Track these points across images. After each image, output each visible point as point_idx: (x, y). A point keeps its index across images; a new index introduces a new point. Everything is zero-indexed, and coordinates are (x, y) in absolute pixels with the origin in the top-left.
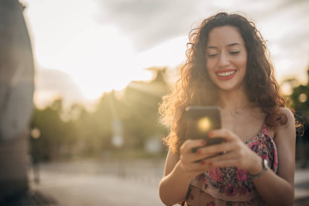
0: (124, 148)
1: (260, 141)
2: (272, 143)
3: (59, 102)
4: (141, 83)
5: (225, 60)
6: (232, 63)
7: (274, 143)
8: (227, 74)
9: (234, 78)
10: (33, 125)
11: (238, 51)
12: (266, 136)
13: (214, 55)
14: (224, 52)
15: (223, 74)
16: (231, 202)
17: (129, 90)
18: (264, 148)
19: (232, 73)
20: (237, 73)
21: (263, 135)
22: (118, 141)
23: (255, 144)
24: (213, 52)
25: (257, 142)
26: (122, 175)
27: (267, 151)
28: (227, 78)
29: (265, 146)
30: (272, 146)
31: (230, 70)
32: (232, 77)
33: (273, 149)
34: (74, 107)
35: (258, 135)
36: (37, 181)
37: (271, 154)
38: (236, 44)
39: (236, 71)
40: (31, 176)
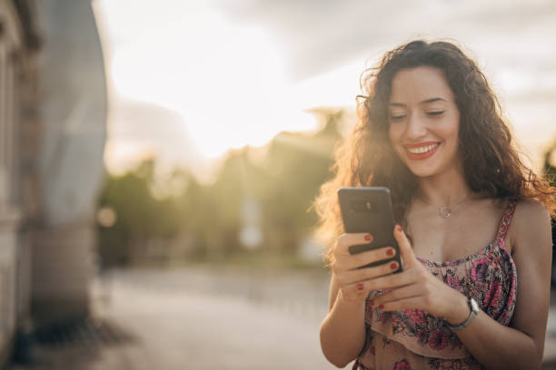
0: (260, 251)
1: (492, 259)
2: (511, 265)
3: (149, 164)
4: (298, 135)
5: (418, 127)
6: (430, 131)
7: (514, 265)
8: (422, 150)
9: (434, 156)
10: (103, 201)
11: (440, 110)
12: (502, 251)
13: (400, 117)
14: (416, 113)
15: (416, 151)
16: (437, 359)
17: (275, 147)
18: (497, 269)
19: (430, 147)
20: (440, 147)
21: (497, 249)
22: (251, 236)
23: (482, 261)
24: (398, 112)
25: (485, 259)
26: (256, 297)
27: (501, 276)
28: (423, 157)
29: (499, 267)
30: (510, 269)
31: (428, 144)
32: (431, 155)
33: (512, 274)
34: (176, 173)
35: (489, 248)
36: (106, 300)
37: (507, 282)
38: (439, 99)
39: (439, 143)
40: (96, 290)
